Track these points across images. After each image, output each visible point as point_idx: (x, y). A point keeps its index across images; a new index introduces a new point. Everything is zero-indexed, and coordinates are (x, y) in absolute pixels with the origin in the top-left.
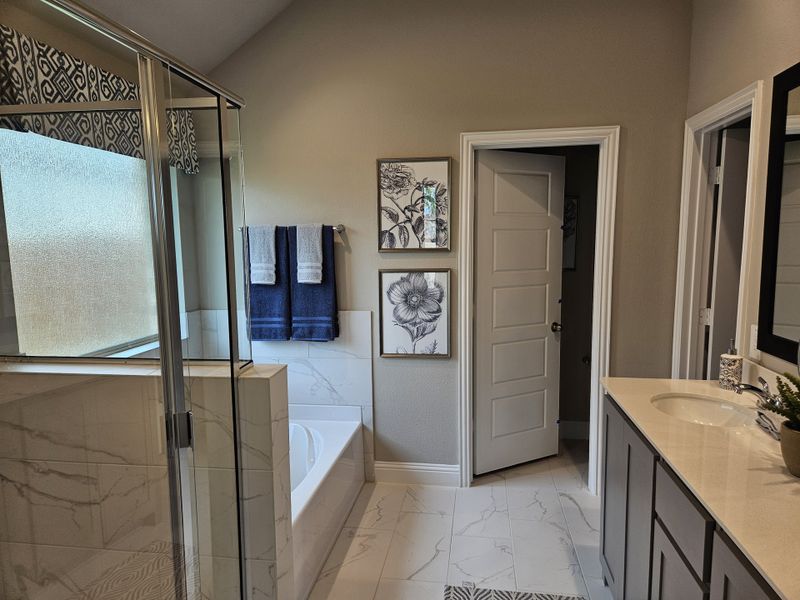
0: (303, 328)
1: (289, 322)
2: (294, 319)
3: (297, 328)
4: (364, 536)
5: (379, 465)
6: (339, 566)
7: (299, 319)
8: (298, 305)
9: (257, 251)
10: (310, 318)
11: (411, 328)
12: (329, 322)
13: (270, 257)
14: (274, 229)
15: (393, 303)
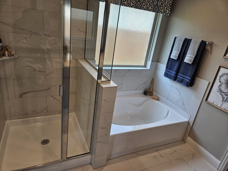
0: (180, 78)
1: (177, 75)
2: (179, 74)
3: (179, 78)
4: (160, 154)
5: (189, 139)
6: (143, 155)
7: (180, 75)
8: (182, 70)
9: (176, 46)
10: (184, 76)
11: (224, 96)
12: (189, 80)
13: (179, 50)
14: (184, 39)
15: (220, 82)
